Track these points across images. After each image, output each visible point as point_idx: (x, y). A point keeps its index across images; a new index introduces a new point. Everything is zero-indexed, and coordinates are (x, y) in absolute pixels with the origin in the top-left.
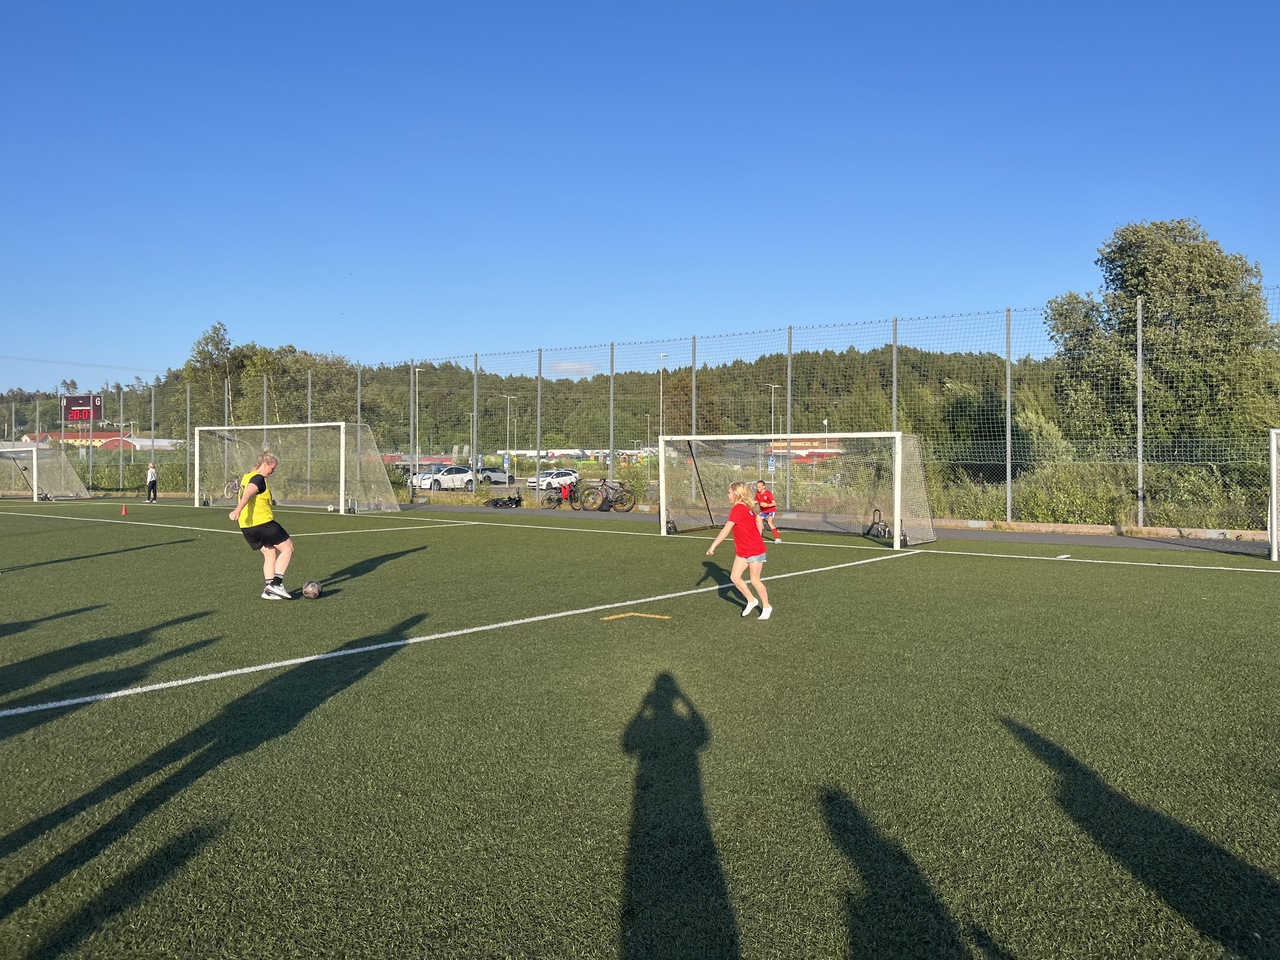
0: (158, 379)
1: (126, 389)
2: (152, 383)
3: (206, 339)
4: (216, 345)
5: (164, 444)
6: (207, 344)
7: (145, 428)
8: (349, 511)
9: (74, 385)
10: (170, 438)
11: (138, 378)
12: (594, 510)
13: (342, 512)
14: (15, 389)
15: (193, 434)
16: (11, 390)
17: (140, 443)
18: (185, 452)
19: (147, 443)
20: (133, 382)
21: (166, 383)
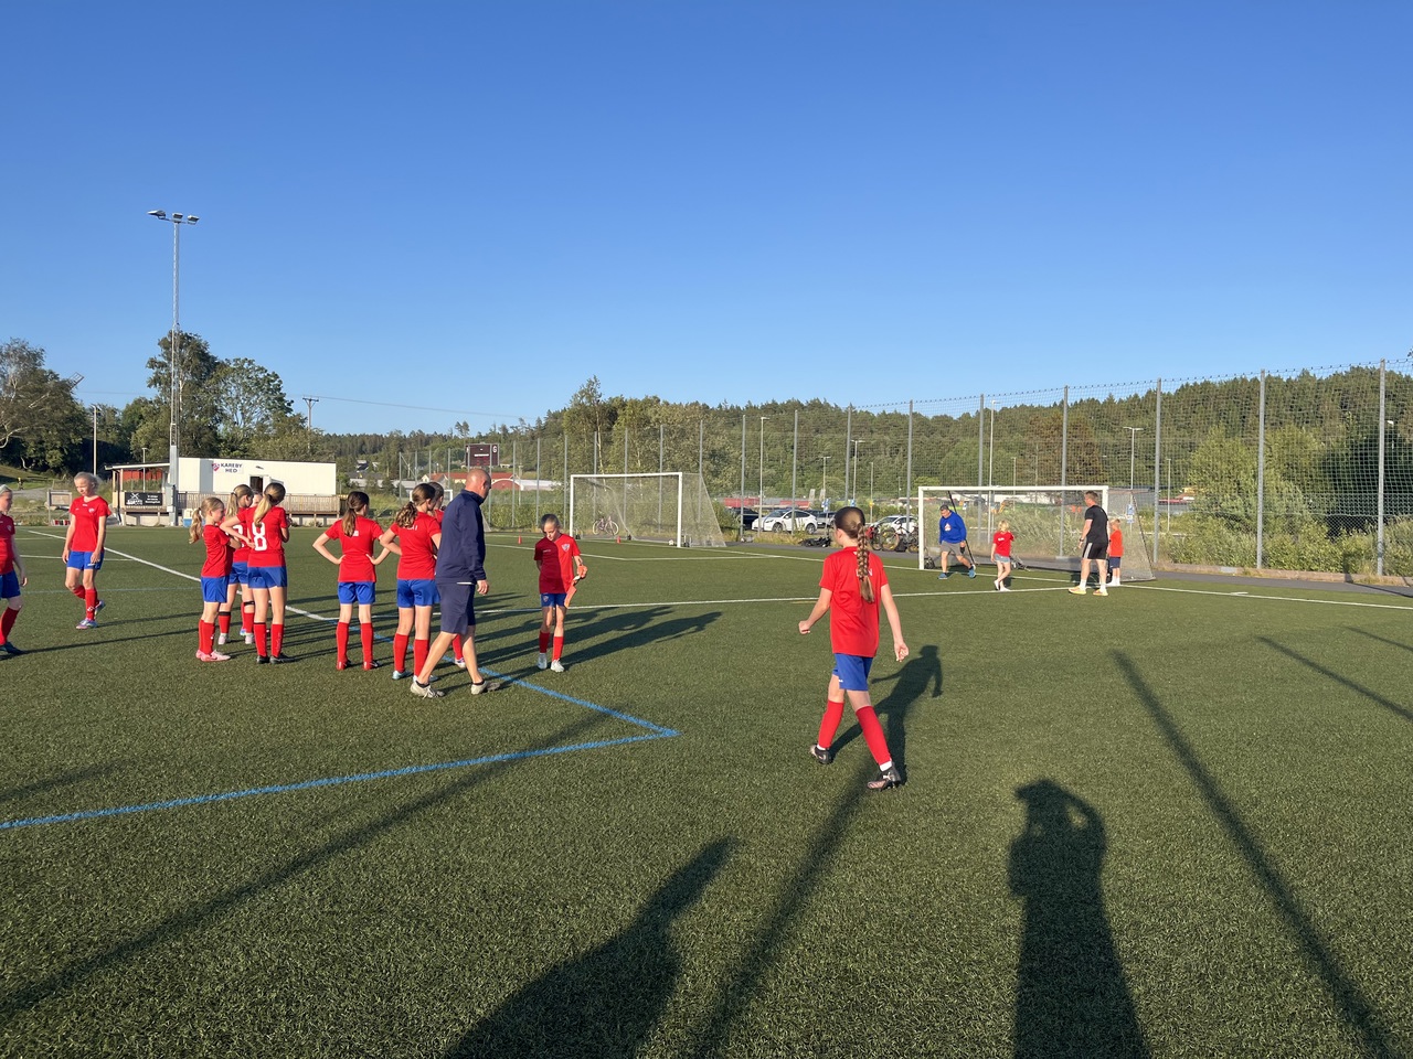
0: (539, 421)
1: (511, 431)
2: (533, 424)
3: (581, 392)
4: (590, 397)
5: (546, 485)
6: (582, 397)
7: (529, 469)
8: (685, 545)
9: (466, 426)
10: (549, 479)
11: (521, 420)
12: (891, 551)
13: (679, 546)
14: (416, 431)
15: (569, 479)
16: (413, 432)
17: (525, 484)
18: (562, 493)
19: (532, 484)
20: (517, 423)
21: (547, 423)
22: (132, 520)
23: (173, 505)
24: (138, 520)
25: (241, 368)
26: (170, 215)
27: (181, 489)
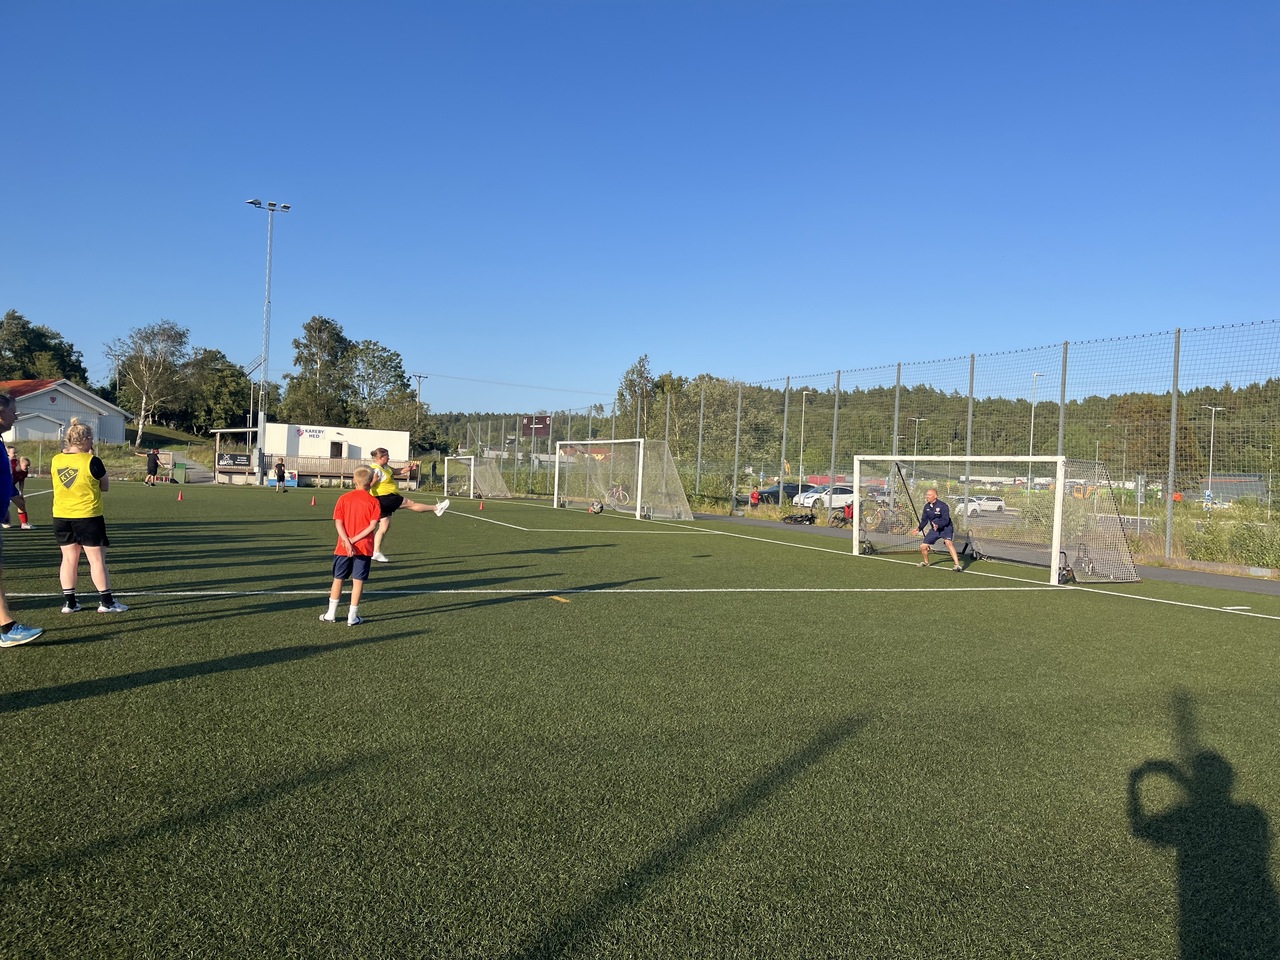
8: (644, 517)
13: (638, 517)
22: (223, 479)
23: (259, 466)
24: (230, 479)
25: (368, 348)
26: (265, 204)
27: (267, 452)
